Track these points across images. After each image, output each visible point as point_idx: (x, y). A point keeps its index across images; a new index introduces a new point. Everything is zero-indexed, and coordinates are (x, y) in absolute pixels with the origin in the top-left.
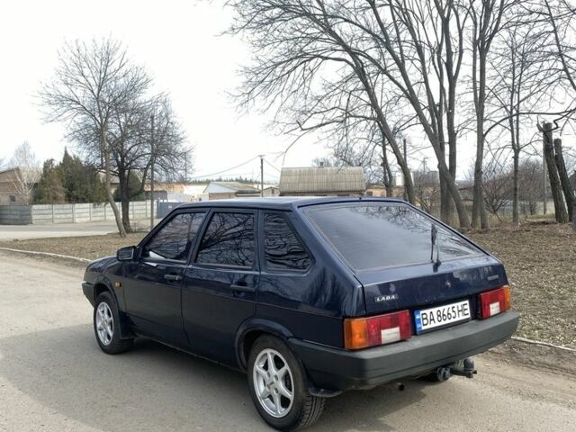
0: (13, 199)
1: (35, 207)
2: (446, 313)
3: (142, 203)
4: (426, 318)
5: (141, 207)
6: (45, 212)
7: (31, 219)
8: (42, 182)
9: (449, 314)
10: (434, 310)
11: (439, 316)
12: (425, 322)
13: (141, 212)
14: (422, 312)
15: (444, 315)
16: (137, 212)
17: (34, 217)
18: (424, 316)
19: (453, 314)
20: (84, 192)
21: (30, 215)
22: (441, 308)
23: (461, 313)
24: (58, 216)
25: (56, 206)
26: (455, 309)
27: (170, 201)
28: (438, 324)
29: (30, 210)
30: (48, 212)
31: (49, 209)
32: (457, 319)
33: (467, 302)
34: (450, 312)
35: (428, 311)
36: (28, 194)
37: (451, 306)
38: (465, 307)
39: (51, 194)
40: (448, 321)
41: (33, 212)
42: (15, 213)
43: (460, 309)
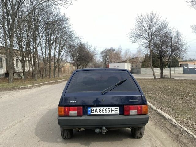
0: (136, 66)
1: (142, 69)
2: (104, 110)
3: (178, 68)
5: (177, 70)
6: (145, 71)
7: (140, 73)
8: (144, 61)
10: (98, 108)
11: (100, 111)
13: (177, 71)
14: (91, 108)
16: (176, 71)
17: (141, 72)
18: (92, 110)
19: (108, 111)
20: (157, 64)
21: (140, 71)
23: (113, 111)
24: (149, 72)
25: (148, 69)
26: (110, 109)
27: (189, 67)
29: (140, 70)
30: (145, 70)
31: (146, 70)
32: (110, 113)
33: (118, 108)
36: (140, 65)
37: (107, 108)
39: (147, 65)
40: (104, 113)
41: (141, 71)
42: (136, 70)
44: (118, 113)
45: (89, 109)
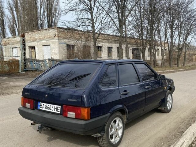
2: (49, 107)
4: (41, 106)
9: (50, 108)
10: (45, 104)
11: (46, 107)
12: (41, 107)
14: (41, 103)
15: (48, 107)
18: (41, 105)
19: (52, 109)
22: (48, 105)
23: (56, 110)
26: (54, 107)
28: (45, 109)
32: (53, 111)
33: (60, 106)
34: (51, 107)
35: (43, 104)
37: (52, 105)
38: (58, 108)
40: (49, 110)
43: (56, 108)
44: (60, 113)
45: (39, 104)
